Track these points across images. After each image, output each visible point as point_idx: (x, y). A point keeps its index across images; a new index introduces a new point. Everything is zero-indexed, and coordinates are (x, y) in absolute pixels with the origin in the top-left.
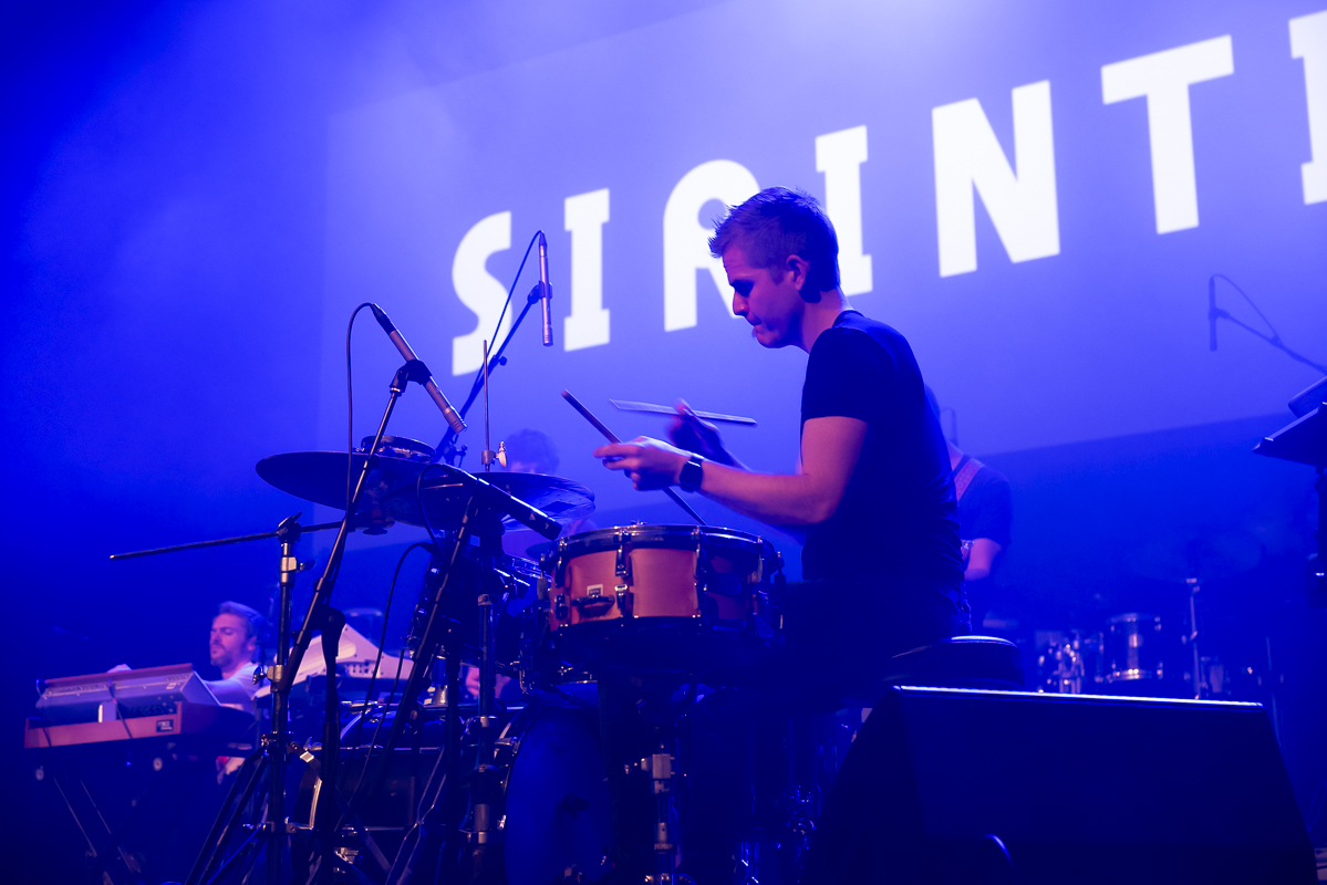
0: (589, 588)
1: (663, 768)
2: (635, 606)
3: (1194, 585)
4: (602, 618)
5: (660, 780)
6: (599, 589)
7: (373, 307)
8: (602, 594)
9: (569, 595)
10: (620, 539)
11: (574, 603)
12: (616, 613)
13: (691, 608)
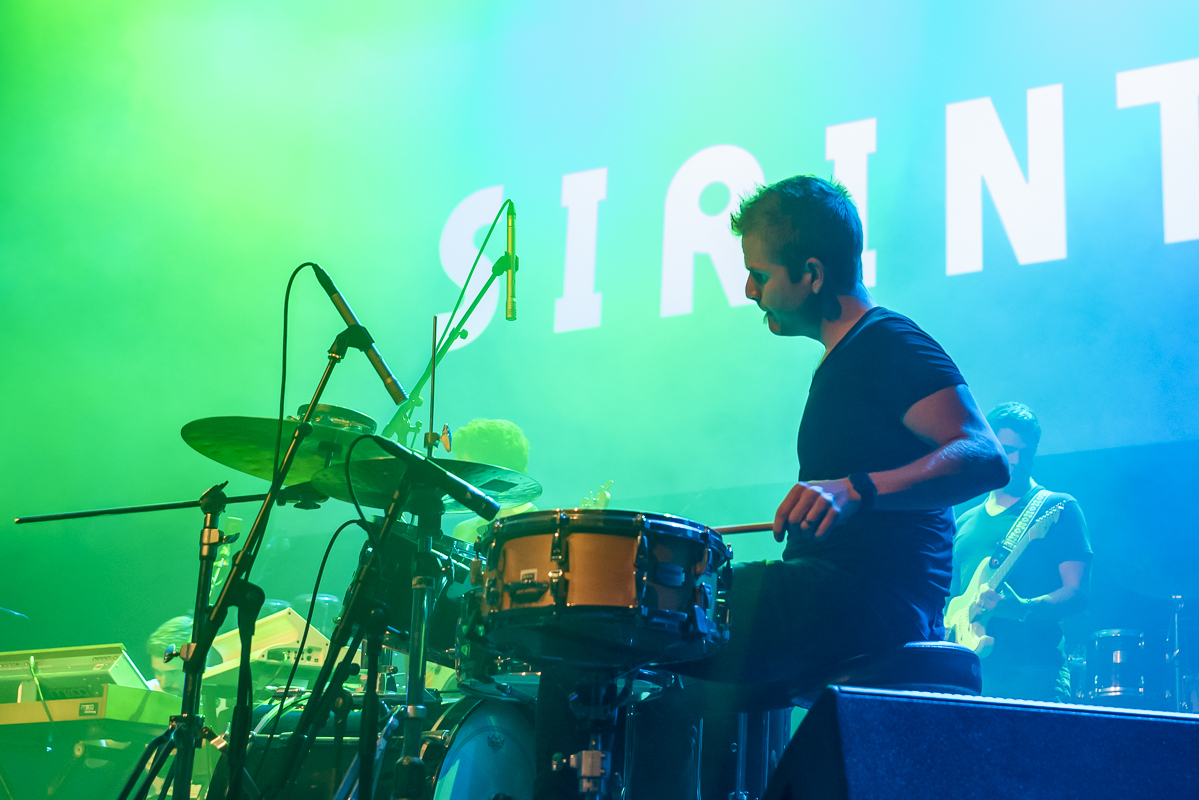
0: (523, 572)
1: (592, 766)
2: (570, 593)
3: (1179, 601)
4: (534, 605)
5: (589, 778)
6: (533, 574)
7: (316, 267)
8: (536, 579)
9: (502, 579)
10: (558, 522)
11: (506, 587)
12: (549, 600)
13: (627, 597)
